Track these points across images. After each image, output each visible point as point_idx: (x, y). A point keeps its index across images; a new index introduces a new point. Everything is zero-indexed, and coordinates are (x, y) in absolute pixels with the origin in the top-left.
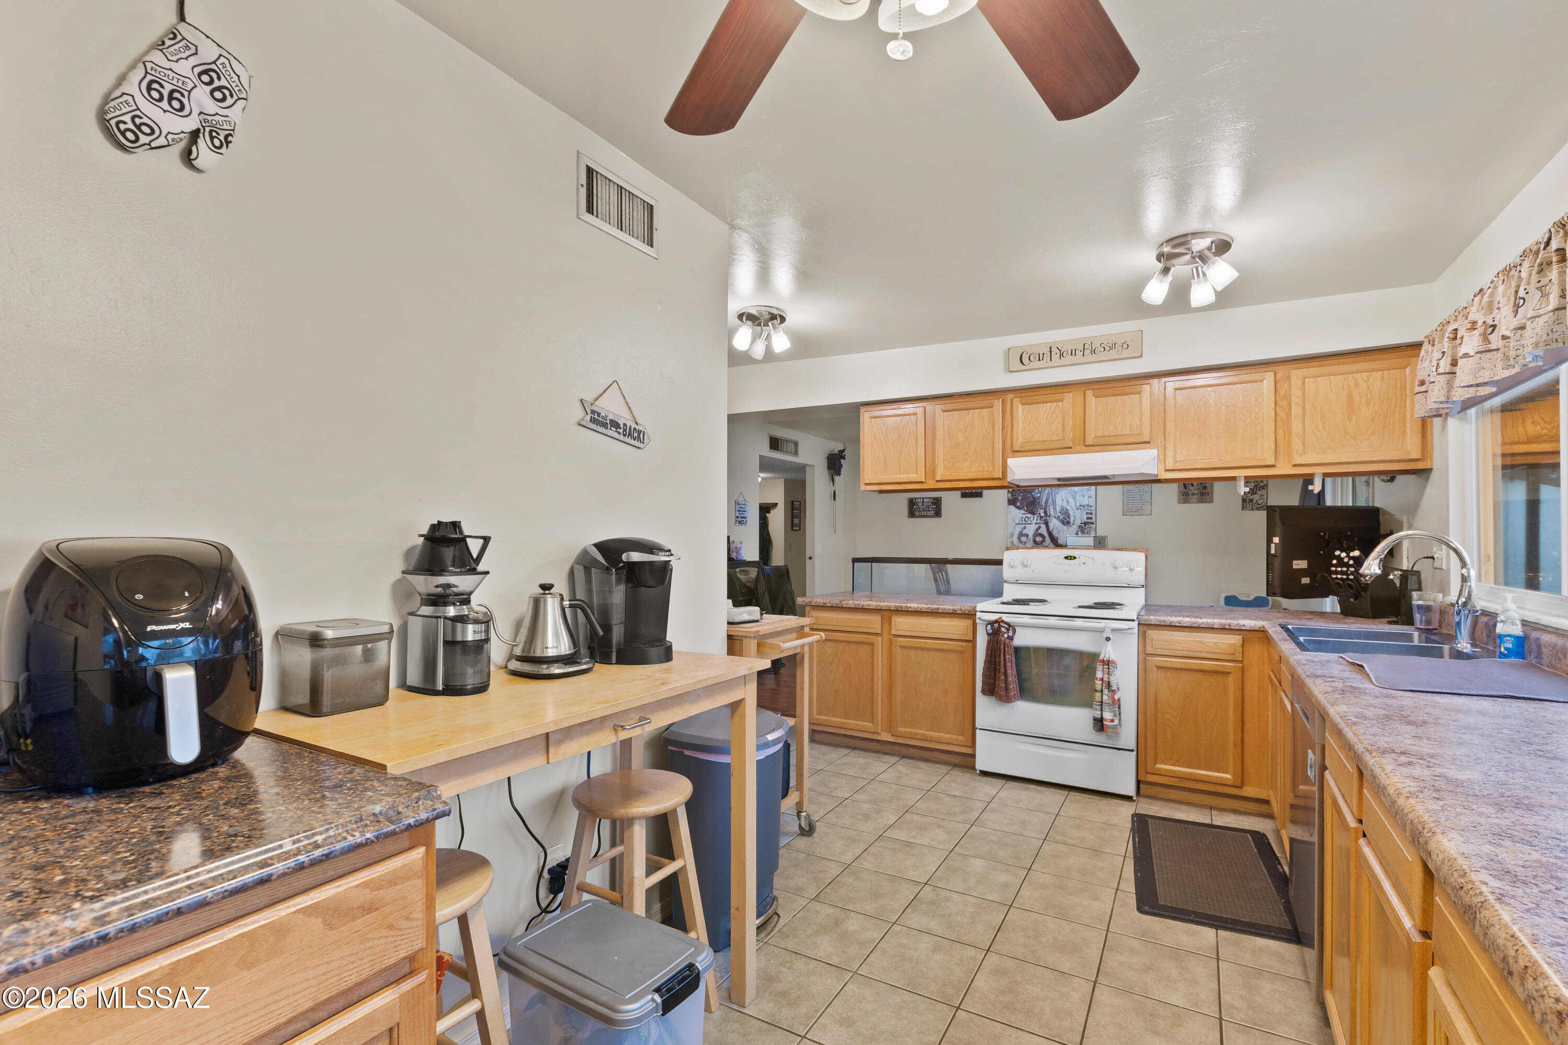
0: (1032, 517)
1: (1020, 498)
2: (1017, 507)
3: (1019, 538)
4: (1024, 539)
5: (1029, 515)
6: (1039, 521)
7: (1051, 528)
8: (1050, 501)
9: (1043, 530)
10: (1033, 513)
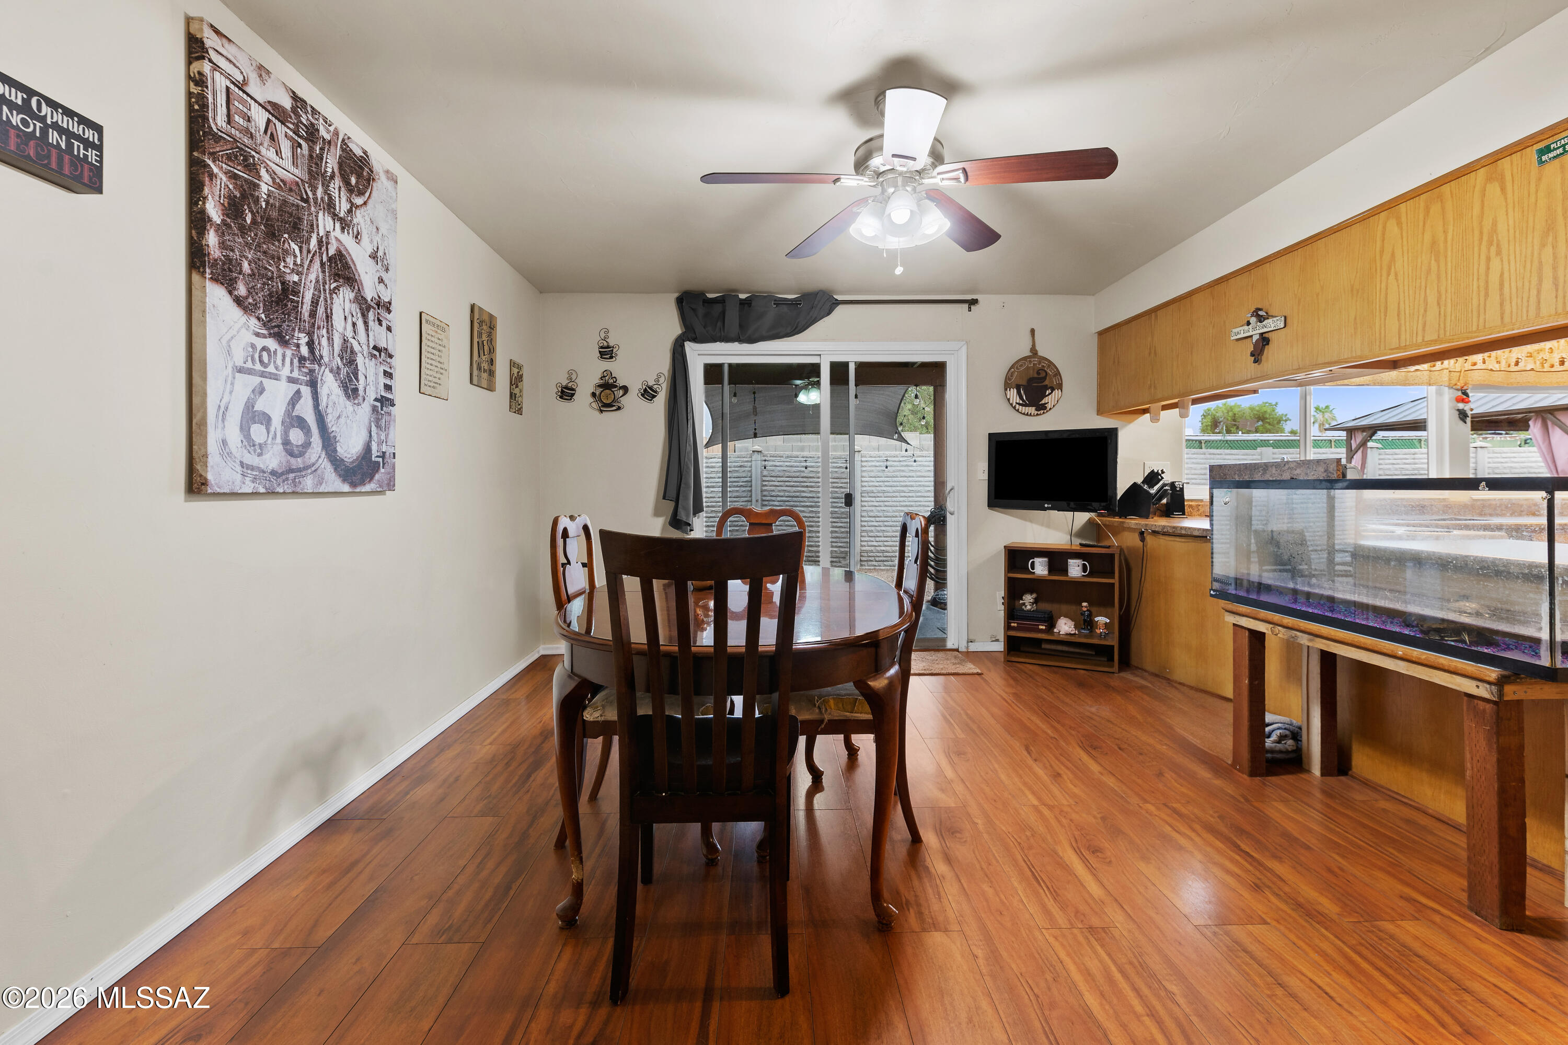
0: (280, 351)
1: (246, 267)
2: (239, 301)
3: (245, 430)
4: (258, 432)
5: (272, 344)
6: (296, 374)
7: (322, 407)
8: (321, 310)
9: (305, 409)
10: (283, 341)
